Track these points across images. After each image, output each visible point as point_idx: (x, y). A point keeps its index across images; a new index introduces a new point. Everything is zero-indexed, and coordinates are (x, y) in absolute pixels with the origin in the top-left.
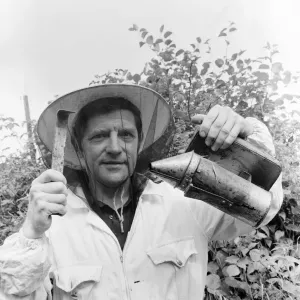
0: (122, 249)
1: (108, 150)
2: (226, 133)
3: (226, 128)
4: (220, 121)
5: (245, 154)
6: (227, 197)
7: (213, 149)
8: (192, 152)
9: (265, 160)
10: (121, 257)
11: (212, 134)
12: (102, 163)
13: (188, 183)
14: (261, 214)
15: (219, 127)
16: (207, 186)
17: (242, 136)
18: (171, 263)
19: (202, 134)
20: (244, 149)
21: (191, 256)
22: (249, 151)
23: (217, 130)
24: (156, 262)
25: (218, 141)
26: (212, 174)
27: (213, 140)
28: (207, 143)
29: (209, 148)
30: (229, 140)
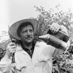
0: (31, 58)
2: (56, 29)
3: (56, 28)
4: (55, 26)
5: (61, 34)
6: (57, 44)
7: (53, 33)
8: (48, 34)
9: (66, 35)
10: (31, 60)
11: (53, 30)
12: (26, 38)
13: (47, 41)
14: (65, 48)
15: (54, 28)
16: (52, 42)
17: (60, 30)
18: (44, 61)
19: (50, 30)
21: (48, 59)
22: (62, 33)
23: (54, 29)
24: (40, 61)
25: (54, 31)
26: (53, 39)
27: (53, 31)
28: (52, 32)
29: (52, 33)
30: (57, 31)
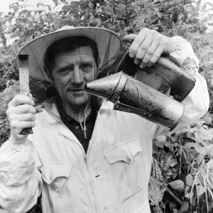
1: (72, 81)
2: (151, 54)
3: (151, 50)
4: (146, 44)
6: (147, 110)
7: (141, 66)
8: (121, 72)
9: (182, 77)
10: (85, 159)
11: (139, 56)
12: (69, 90)
14: (174, 123)
18: (123, 161)
20: (166, 68)
21: (138, 153)
22: (169, 69)
23: (143, 52)
24: (111, 162)
26: (136, 92)
30: (154, 60)
